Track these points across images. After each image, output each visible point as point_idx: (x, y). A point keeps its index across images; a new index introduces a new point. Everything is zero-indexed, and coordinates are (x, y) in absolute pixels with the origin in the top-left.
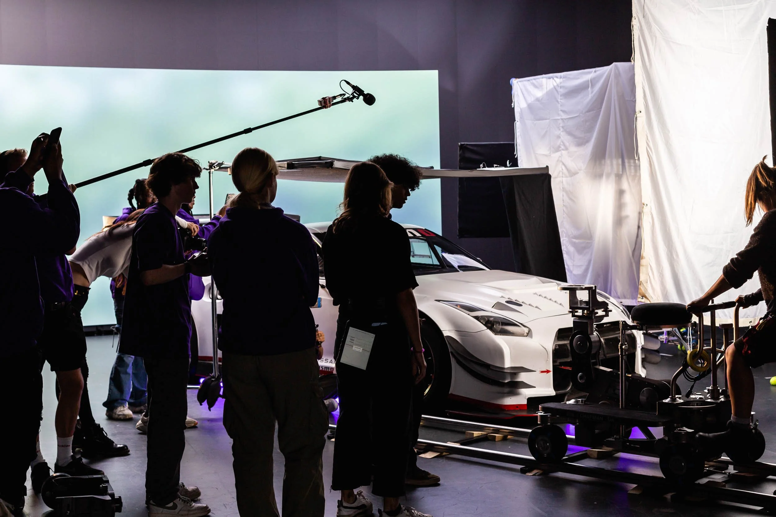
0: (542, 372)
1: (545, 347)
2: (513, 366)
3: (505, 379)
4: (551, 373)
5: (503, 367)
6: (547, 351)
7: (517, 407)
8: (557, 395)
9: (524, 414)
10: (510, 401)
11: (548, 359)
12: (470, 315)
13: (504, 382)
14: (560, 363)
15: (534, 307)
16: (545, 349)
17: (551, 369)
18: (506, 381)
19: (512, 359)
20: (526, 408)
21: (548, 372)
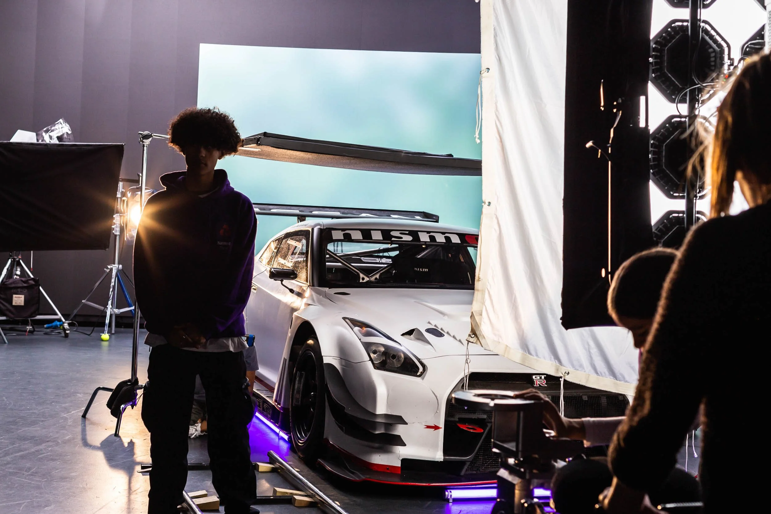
0: (428, 427)
1: (436, 395)
2: (389, 413)
3: (375, 429)
4: (441, 432)
5: (374, 412)
6: (437, 399)
7: (388, 469)
8: (445, 462)
9: (396, 481)
10: (379, 459)
11: (438, 412)
12: (361, 340)
13: (373, 432)
14: (459, 418)
15: (456, 339)
16: (436, 397)
17: (442, 424)
18: (377, 432)
19: (390, 403)
20: (399, 472)
21: (436, 428)
